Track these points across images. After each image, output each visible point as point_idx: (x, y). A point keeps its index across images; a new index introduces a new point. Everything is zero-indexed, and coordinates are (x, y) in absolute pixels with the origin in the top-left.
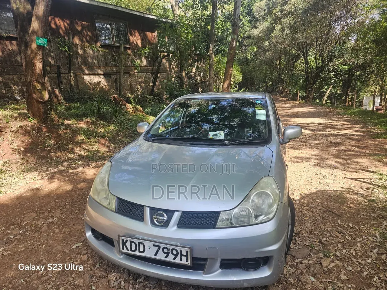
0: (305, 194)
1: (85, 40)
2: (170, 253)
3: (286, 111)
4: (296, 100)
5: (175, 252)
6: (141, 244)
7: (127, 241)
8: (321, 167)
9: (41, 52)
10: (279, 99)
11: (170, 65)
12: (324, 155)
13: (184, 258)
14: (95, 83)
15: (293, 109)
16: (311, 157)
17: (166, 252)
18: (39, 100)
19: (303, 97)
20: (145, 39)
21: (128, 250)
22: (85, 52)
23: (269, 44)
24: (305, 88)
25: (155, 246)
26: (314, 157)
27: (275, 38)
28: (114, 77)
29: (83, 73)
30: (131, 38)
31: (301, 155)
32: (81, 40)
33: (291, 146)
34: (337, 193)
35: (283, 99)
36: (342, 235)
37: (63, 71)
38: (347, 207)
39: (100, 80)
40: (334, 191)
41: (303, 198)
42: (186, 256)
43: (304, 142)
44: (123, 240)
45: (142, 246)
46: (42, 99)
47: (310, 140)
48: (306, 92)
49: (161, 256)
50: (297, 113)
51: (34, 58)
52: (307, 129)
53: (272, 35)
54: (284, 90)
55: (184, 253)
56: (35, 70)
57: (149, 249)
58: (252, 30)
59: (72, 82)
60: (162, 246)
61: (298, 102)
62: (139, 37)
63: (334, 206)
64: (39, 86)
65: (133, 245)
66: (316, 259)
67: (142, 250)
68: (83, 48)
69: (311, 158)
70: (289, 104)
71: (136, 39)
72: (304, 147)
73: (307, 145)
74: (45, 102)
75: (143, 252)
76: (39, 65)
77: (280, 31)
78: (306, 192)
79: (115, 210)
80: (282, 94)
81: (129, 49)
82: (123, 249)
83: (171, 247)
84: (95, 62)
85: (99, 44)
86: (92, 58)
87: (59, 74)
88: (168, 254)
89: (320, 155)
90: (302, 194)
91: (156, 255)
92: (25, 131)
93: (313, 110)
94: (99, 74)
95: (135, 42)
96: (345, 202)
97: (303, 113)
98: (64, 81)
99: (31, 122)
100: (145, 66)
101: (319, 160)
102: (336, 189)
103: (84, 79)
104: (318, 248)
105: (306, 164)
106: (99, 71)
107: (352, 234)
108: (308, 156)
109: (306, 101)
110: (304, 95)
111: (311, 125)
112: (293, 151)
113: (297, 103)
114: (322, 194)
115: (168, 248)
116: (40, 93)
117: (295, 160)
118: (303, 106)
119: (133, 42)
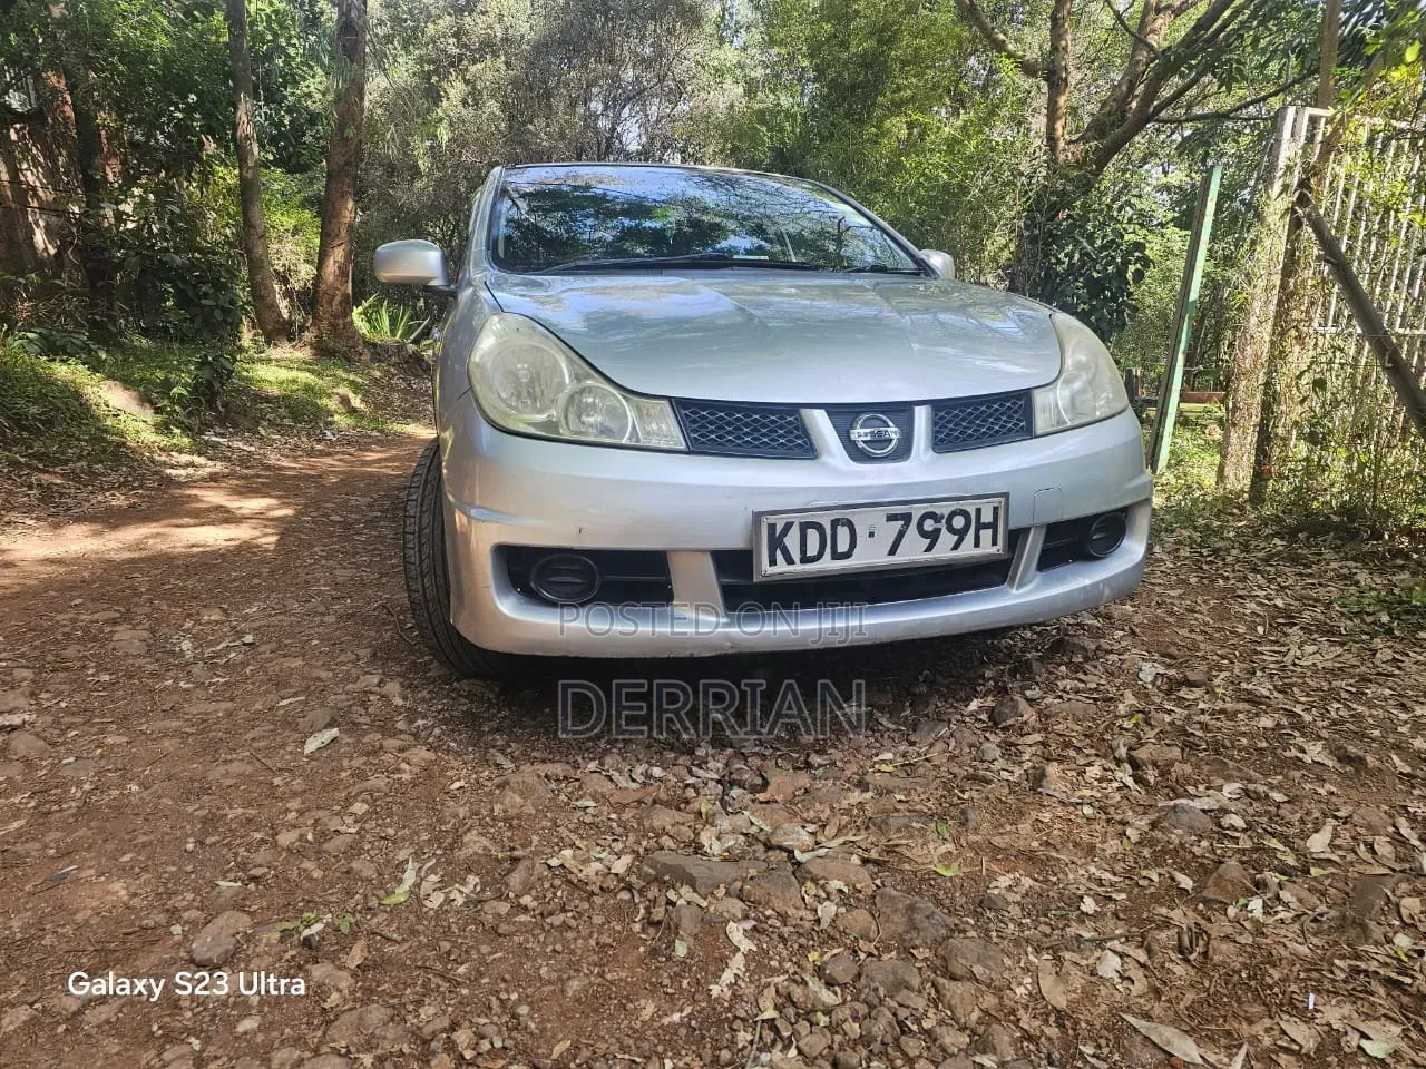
2: (944, 531)
5: (958, 522)
6: (843, 525)
7: (788, 526)
13: (986, 535)
17: (931, 529)
21: (790, 561)
25: (891, 518)
42: (993, 526)
44: (772, 527)
45: (843, 533)
49: (913, 552)
55: (987, 517)
57: (871, 534)
60: (918, 512)
65: (813, 535)
67: (843, 547)
75: (847, 555)
79: (683, 447)
82: (773, 562)
83: (944, 509)
88: (933, 536)
91: (892, 552)
115: (938, 512)
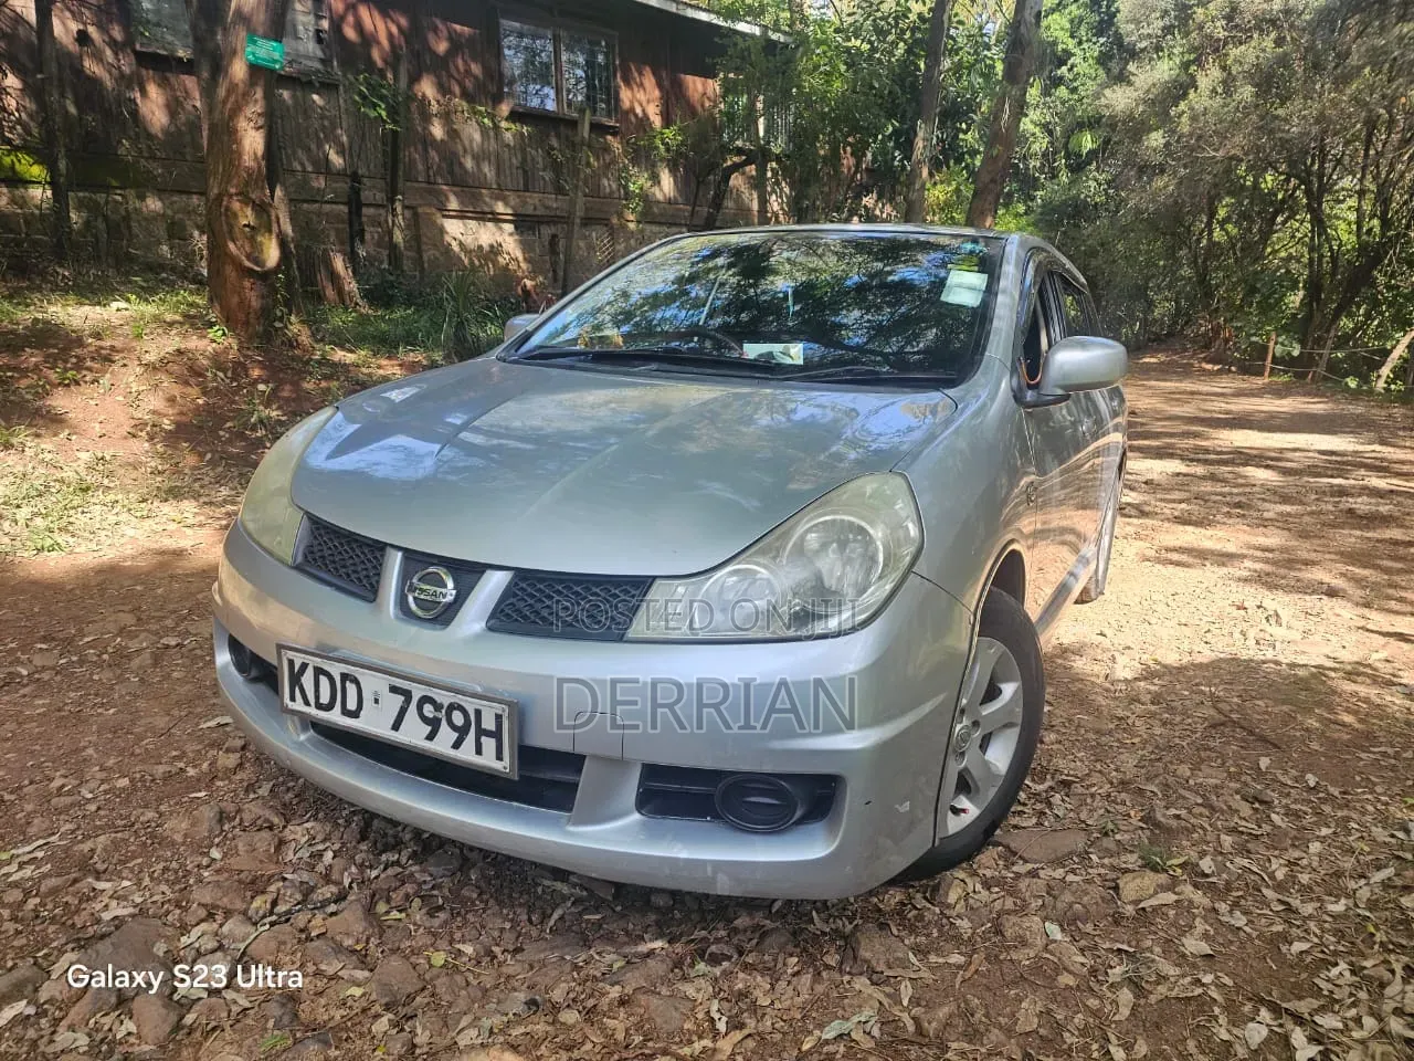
0: (1165, 666)
1: (457, 90)
2: (444, 722)
3: (1208, 406)
4: (1260, 374)
5: (458, 718)
6: (351, 681)
7: (304, 666)
8: (1272, 587)
9: (259, 94)
10: (1192, 365)
11: (763, 202)
12: (1304, 550)
13: (489, 744)
14: (480, 247)
15: (1235, 400)
16: (1245, 551)
17: (431, 716)
18: (247, 264)
19: (1286, 362)
20: (673, 99)
21: (307, 703)
22: (453, 134)
23: (1167, 145)
24: (1301, 327)
25: (394, 689)
26: (1259, 554)
27: (1194, 119)
28: (547, 231)
29: (443, 209)
30: (626, 95)
31: (1208, 544)
32: (443, 89)
33: (1176, 514)
34: (1301, 673)
35: (1209, 367)
36: (1256, 810)
37: (366, 195)
38: (1321, 719)
39: (500, 239)
40: (1292, 666)
41: (1148, 675)
42: (497, 735)
43: (1238, 505)
44: (291, 663)
45: (351, 689)
46: (257, 261)
47: (1263, 500)
48: (1303, 343)
49: (413, 734)
50: (1250, 413)
51: (236, 110)
52: (1267, 467)
53: (1183, 106)
54: (1217, 330)
55: (489, 723)
56: (240, 155)
57: (376, 701)
58: (1107, 92)
59: (398, 237)
60: (418, 692)
61: (1267, 380)
62: (657, 93)
63: (1266, 713)
64: (247, 217)
65: (324, 683)
66: (1102, 871)
67: (352, 705)
68: (447, 117)
69: (1244, 556)
70: (1227, 384)
71: (643, 98)
72: (1231, 521)
73: (1244, 515)
74: (265, 276)
75: (355, 714)
76: (252, 141)
77: (1214, 91)
78: (1172, 659)
79: (290, 561)
80: (1207, 347)
81: (614, 132)
82: (293, 699)
83: (445, 698)
84: (488, 171)
85: (505, 109)
86: (476, 158)
87: (355, 203)
88: (434, 724)
89: (1284, 550)
90: (1151, 663)
91: (396, 727)
92: (187, 369)
93: (1318, 407)
94: (496, 219)
95: (638, 110)
96: (1319, 704)
97: (1272, 415)
98: (371, 233)
99: (215, 342)
100: (670, 202)
101: (1275, 563)
102: (1301, 660)
103: (442, 231)
104: (1127, 836)
105: (1211, 574)
106: (500, 208)
107: (1304, 808)
108: (1231, 548)
109: (1301, 376)
110: (1296, 353)
111: (1290, 455)
112: (1181, 528)
113: (1260, 381)
114: (1237, 672)
115: (438, 699)
116: (252, 240)
117: (1175, 557)
118: (1280, 392)
119: (632, 110)
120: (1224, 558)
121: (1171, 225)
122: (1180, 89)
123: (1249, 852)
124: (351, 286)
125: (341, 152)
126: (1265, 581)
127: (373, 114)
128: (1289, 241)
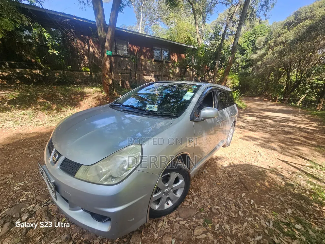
0: (234, 164)
1: (147, 57)
3: (264, 107)
4: (275, 101)
8: (262, 147)
9: (109, 59)
10: (263, 99)
11: (193, 73)
12: (272, 139)
14: (149, 80)
15: (270, 106)
16: (260, 138)
18: (107, 84)
19: (280, 100)
20: (180, 58)
22: (146, 63)
23: (261, 64)
24: (284, 94)
26: (263, 139)
27: (267, 59)
28: (158, 77)
29: (144, 75)
30: (172, 57)
31: (254, 136)
32: (145, 57)
33: (251, 129)
34: (261, 170)
35: (267, 100)
36: (236, 209)
37: (132, 73)
38: (261, 184)
39: (152, 78)
40: (260, 167)
41: (230, 166)
42: (53, 191)
43: (263, 127)
46: (109, 83)
47: (268, 127)
48: (284, 97)
50: (271, 109)
51: (106, 62)
52: (271, 120)
53: (265, 57)
54: (269, 94)
56: (106, 68)
58: (252, 55)
59: (136, 79)
61: (276, 103)
62: (177, 57)
63: (249, 180)
64: (107, 77)
66: (194, 223)
68: (145, 61)
69: (259, 139)
70: (269, 103)
71: (175, 58)
72: (260, 131)
73: (263, 130)
74: (110, 85)
76: (108, 66)
77: (271, 55)
78: (236, 162)
80: (267, 96)
81: (170, 63)
84: (151, 69)
85: (153, 60)
86: (149, 67)
87: (131, 74)
89: (268, 138)
90: (232, 163)
93: (284, 108)
94: (151, 76)
95: (174, 59)
96: (261, 179)
97: (275, 109)
98: (133, 78)
100: (178, 73)
101: (264, 141)
102: (262, 166)
103: (143, 77)
104: (204, 214)
105: (253, 142)
106: (152, 74)
107: (247, 210)
108: (258, 137)
109: (283, 102)
110: (282, 98)
111: (276, 118)
112: (250, 132)
113: (275, 103)
114: (248, 168)
116: (108, 80)
117: (246, 138)
118: (278, 105)
119: (173, 59)
120: (255, 139)
121: (262, 77)
122: (265, 54)
123: (229, 224)
124: (129, 85)
125: (130, 66)
126: (261, 145)
127: (132, 61)
128: (283, 79)
